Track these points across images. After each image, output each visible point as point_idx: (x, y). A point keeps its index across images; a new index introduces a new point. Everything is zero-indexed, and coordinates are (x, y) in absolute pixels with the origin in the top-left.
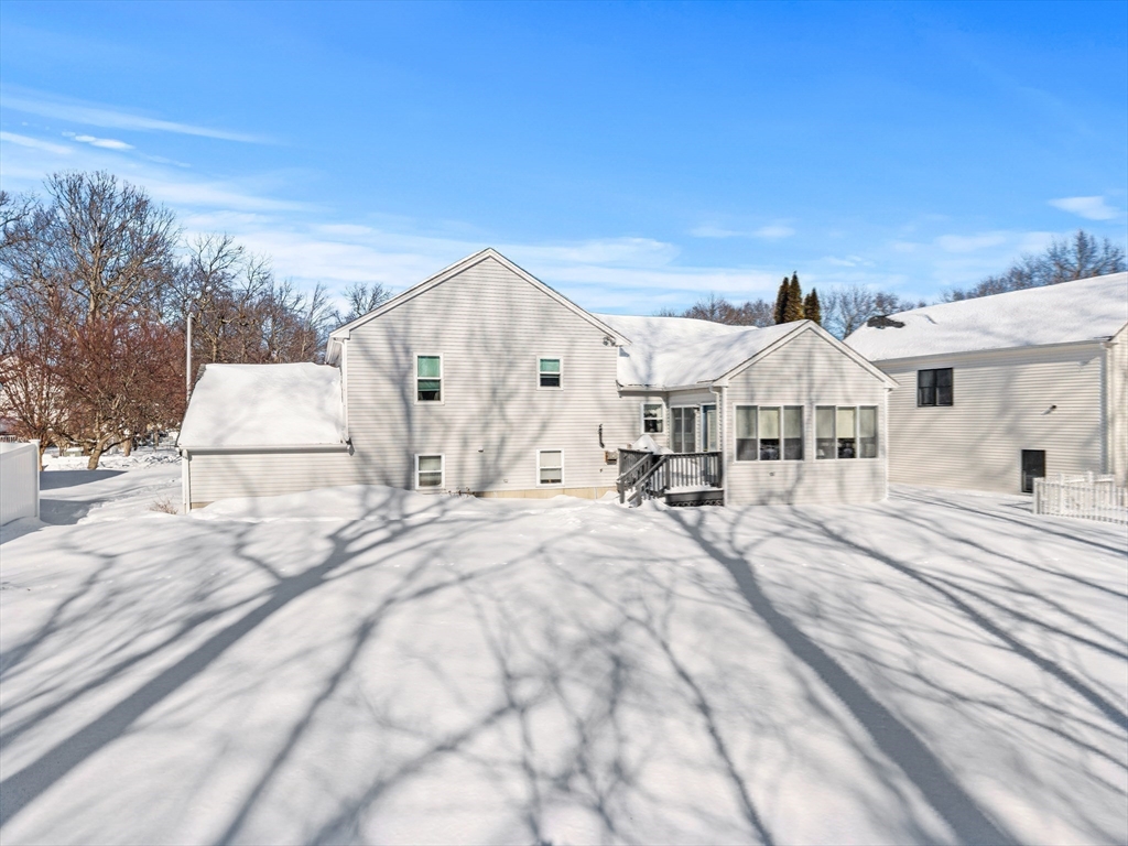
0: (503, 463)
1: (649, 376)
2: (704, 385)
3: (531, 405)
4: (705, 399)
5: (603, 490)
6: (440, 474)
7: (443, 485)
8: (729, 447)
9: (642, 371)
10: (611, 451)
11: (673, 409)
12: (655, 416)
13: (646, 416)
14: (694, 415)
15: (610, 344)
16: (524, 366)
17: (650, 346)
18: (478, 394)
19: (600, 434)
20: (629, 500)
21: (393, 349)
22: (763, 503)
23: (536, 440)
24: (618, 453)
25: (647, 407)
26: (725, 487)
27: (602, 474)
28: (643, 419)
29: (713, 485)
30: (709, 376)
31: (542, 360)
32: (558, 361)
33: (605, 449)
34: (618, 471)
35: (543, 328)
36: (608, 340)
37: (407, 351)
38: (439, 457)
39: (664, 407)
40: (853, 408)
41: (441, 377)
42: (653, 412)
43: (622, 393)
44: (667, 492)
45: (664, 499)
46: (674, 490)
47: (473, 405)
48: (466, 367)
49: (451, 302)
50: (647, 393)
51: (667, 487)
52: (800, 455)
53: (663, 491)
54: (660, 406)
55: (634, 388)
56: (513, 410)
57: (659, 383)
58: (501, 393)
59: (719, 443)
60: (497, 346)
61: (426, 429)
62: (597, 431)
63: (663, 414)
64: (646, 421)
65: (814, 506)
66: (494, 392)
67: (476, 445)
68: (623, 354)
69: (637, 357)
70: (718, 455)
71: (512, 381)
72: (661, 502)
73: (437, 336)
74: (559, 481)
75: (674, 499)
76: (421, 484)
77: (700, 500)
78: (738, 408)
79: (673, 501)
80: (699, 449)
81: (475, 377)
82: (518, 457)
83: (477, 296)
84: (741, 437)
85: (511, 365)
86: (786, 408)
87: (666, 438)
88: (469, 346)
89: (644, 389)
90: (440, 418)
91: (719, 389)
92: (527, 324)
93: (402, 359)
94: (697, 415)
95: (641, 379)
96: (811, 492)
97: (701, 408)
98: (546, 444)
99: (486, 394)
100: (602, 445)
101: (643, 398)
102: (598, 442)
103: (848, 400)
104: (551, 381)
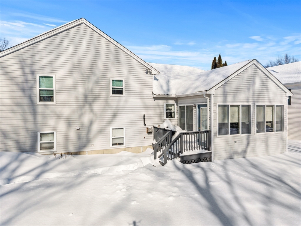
0: (91, 135)
1: (168, 90)
2: (200, 93)
3: (107, 103)
4: (199, 101)
5: (146, 147)
6: (53, 143)
7: (55, 149)
8: (215, 128)
9: (165, 88)
10: (150, 127)
11: (180, 107)
12: (171, 110)
13: (167, 110)
14: (192, 110)
15: (149, 73)
16: (103, 83)
17: (168, 76)
18: (77, 98)
19: (144, 119)
20: (159, 157)
21: (24, 72)
22: (231, 158)
23: (110, 122)
24: (153, 128)
25: (167, 105)
26: (212, 150)
27: (145, 139)
28: (165, 111)
29: (206, 149)
30: (202, 89)
31: (113, 81)
32: (121, 81)
33: (147, 127)
34: (153, 137)
35: (113, 63)
36: (148, 71)
37: (33, 73)
38: (53, 133)
39: (175, 105)
40: (272, 106)
41: (54, 89)
42: (170, 108)
43: (155, 99)
44: (181, 155)
45: (179, 159)
46: (185, 153)
47: (73, 104)
48: (69, 82)
49: (60, 47)
50: (167, 98)
51: (181, 152)
52: (249, 131)
53: (179, 154)
54: (173, 105)
55: (161, 96)
56: (97, 107)
57: (173, 93)
58: (90, 99)
59: (208, 125)
60: (88, 72)
61: (45, 118)
62: (142, 118)
63: (175, 109)
64: (166, 112)
65: (256, 158)
66: (86, 97)
67: (76, 126)
68: (155, 79)
69: (162, 81)
70: (208, 132)
71: (97, 91)
72: (178, 160)
73: (52, 65)
74: (123, 144)
75: (185, 159)
76: (41, 148)
77: (199, 158)
78: (219, 106)
79: (184, 160)
80: (195, 129)
81: (75, 88)
82: (101, 131)
83: (76, 44)
84: (221, 122)
85: (97, 82)
86: (243, 106)
87: (176, 120)
88: (71, 72)
89: (166, 96)
90: (54, 111)
91: (209, 95)
92: (105, 60)
93: (30, 77)
94: (194, 110)
95: (164, 91)
96: (253, 151)
97: (197, 106)
98: (115, 125)
99: (81, 98)
100: (145, 125)
101: (165, 101)
102: (143, 123)
103: (270, 102)
104: (118, 92)
